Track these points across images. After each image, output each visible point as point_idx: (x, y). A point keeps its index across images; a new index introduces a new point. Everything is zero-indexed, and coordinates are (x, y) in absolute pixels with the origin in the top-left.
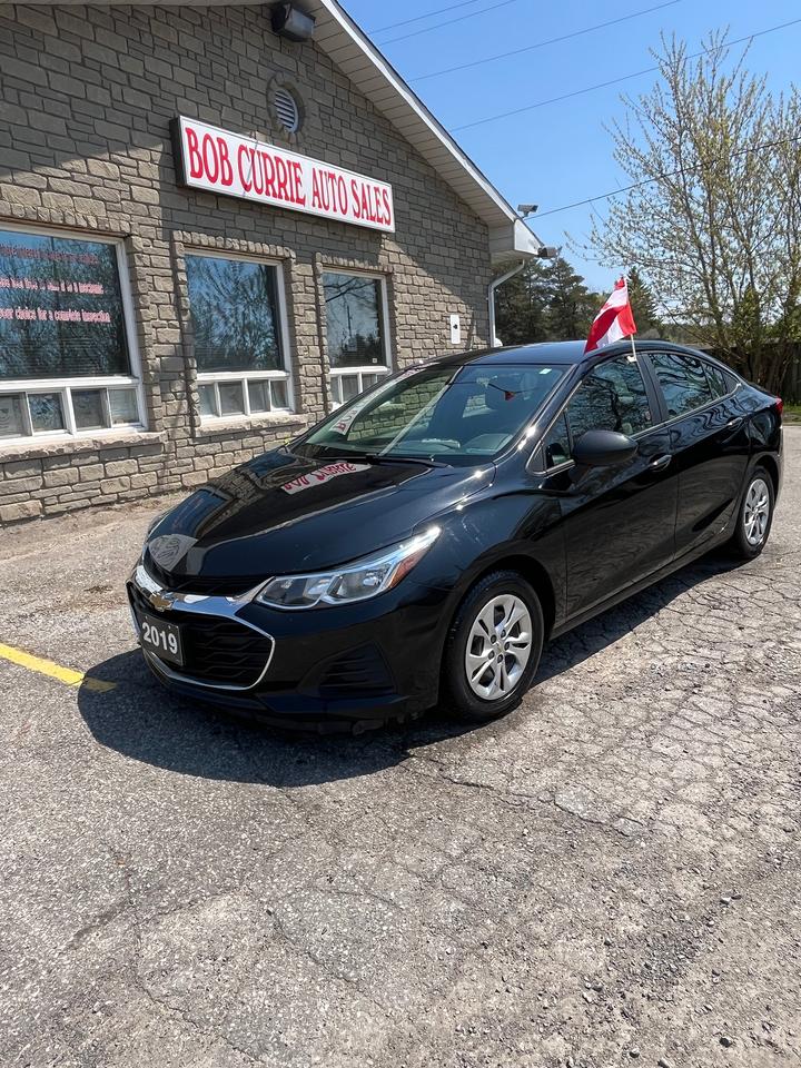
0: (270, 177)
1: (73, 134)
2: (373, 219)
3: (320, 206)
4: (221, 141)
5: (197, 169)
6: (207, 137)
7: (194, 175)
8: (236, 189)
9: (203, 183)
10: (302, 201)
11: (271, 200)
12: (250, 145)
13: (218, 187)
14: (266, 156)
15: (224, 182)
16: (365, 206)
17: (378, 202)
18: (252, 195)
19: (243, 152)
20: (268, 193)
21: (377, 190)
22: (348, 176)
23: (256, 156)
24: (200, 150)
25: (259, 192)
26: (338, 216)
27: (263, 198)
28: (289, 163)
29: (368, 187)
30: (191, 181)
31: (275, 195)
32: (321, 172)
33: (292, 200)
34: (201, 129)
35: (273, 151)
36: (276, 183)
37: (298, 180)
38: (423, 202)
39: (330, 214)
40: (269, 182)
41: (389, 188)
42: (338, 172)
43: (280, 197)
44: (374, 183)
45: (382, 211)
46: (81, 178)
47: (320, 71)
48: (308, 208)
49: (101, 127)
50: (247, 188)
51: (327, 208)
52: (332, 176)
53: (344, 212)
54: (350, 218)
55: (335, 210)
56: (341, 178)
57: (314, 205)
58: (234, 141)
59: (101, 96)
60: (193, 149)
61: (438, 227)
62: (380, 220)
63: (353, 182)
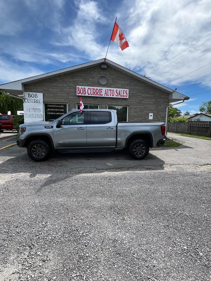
0: (94, 92)
1: (61, 91)
2: (121, 96)
3: (106, 95)
4: (84, 88)
5: (79, 93)
6: (82, 88)
7: (78, 94)
8: (87, 95)
9: (80, 95)
10: (102, 95)
11: (94, 96)
12: (90, 87)
13: (83, 95)
14: (94, 89)
15: (84, 94)
16: (119, 94)
17: (124, 93)
18: (90, 95)
19: (89, 89)
20: (93, 95)
21: (123, 91)
22: (115, 89)
23: (92, 89)
24: (80, 90)
25: (91, 95)
26: (112, 96)
27: (92, 95)
28: (99, 89)
29: (121, 91)
30: (77, 95)
31: (95, 95)
32: (108, 90)
33: (99, 95)
34: (80, 87)
35: (95, 88)
36: (96, 93)
37: (101, 92)
38: (142, 91)
39: (109, 96)
40: (94, 93)
41: (128, 90)
42: (112, 89)
43: (96, 95)
44: (122, 90)
45: (125, 94)
46: (61, 96)
47: (112, 72)
48: (103, 96)
49: (65, 89)
50: (89, 94)
51: (108, 96)
52: (111, 90)
53: (113, 96)
54: (115, 96)
55: (110, 96)
56: (113, 90)
57: (105, 95)
58: (87, 88)
59: (65, 85)
60: (78, 90)
61: (148, 95)
62: (124, 96)
63: (117, 90)
